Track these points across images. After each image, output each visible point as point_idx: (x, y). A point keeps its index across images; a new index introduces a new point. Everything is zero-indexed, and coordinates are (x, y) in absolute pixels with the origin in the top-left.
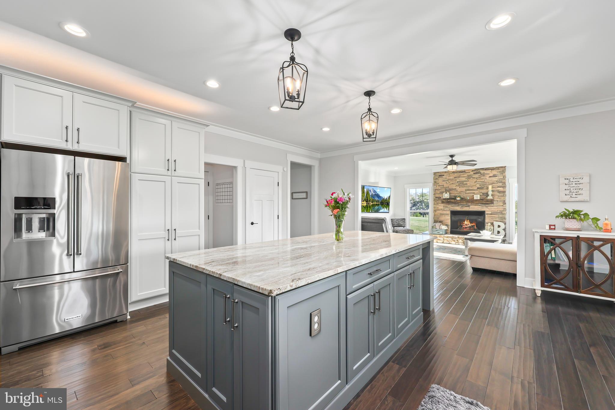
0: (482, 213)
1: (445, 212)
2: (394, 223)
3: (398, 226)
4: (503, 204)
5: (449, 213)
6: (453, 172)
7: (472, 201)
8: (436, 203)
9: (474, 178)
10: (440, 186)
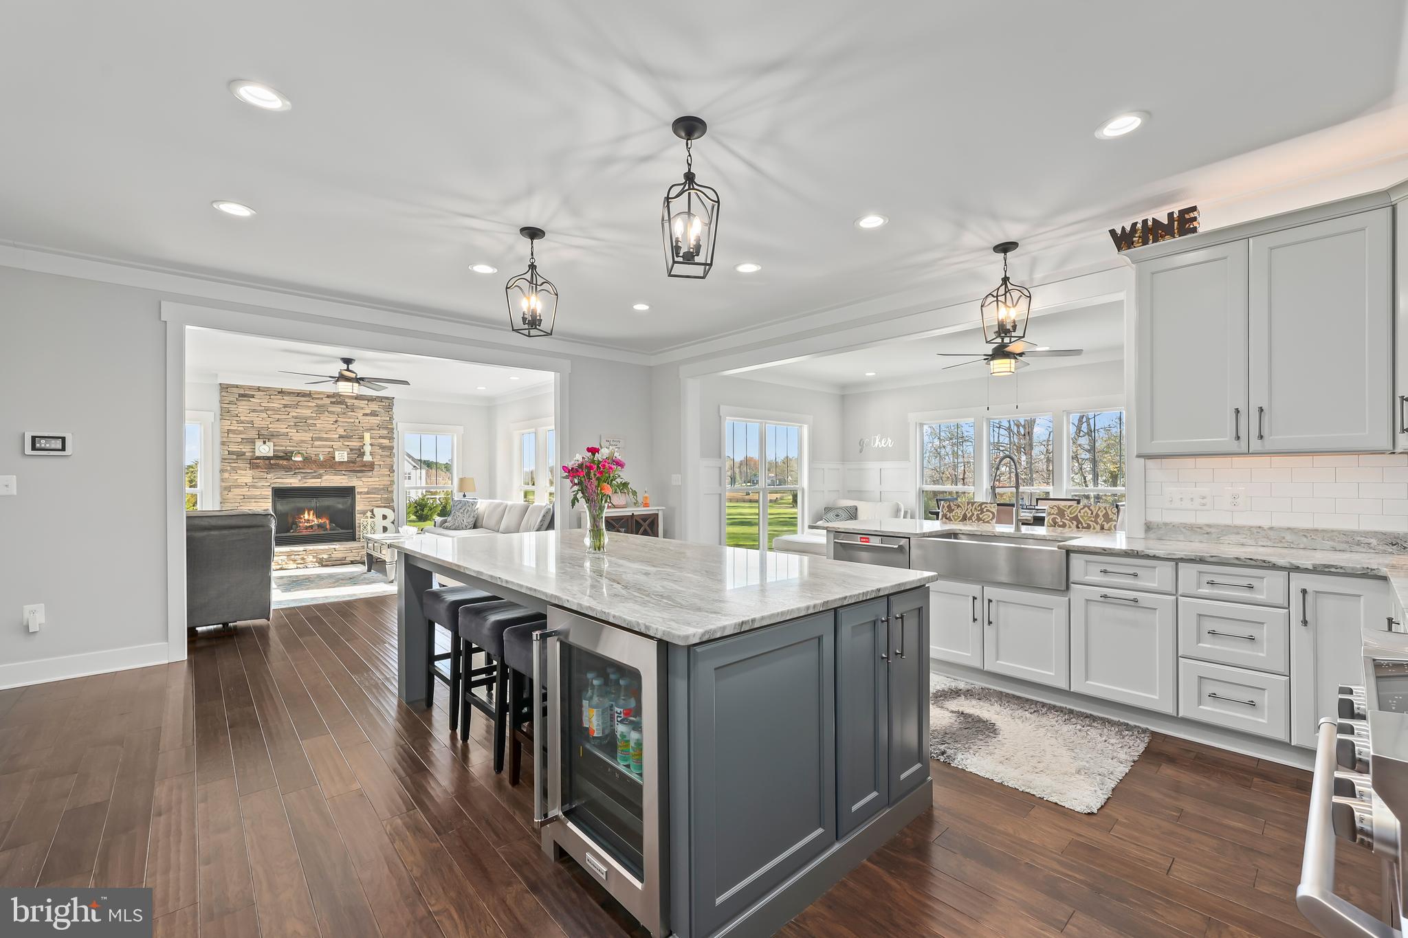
0: (349, 492)
1: (257, 492)
5: (269, 492)
6: (279, 392)
7: (330, 464)
8: (228, 468)
9: (333, 413)
10: (242, 422)
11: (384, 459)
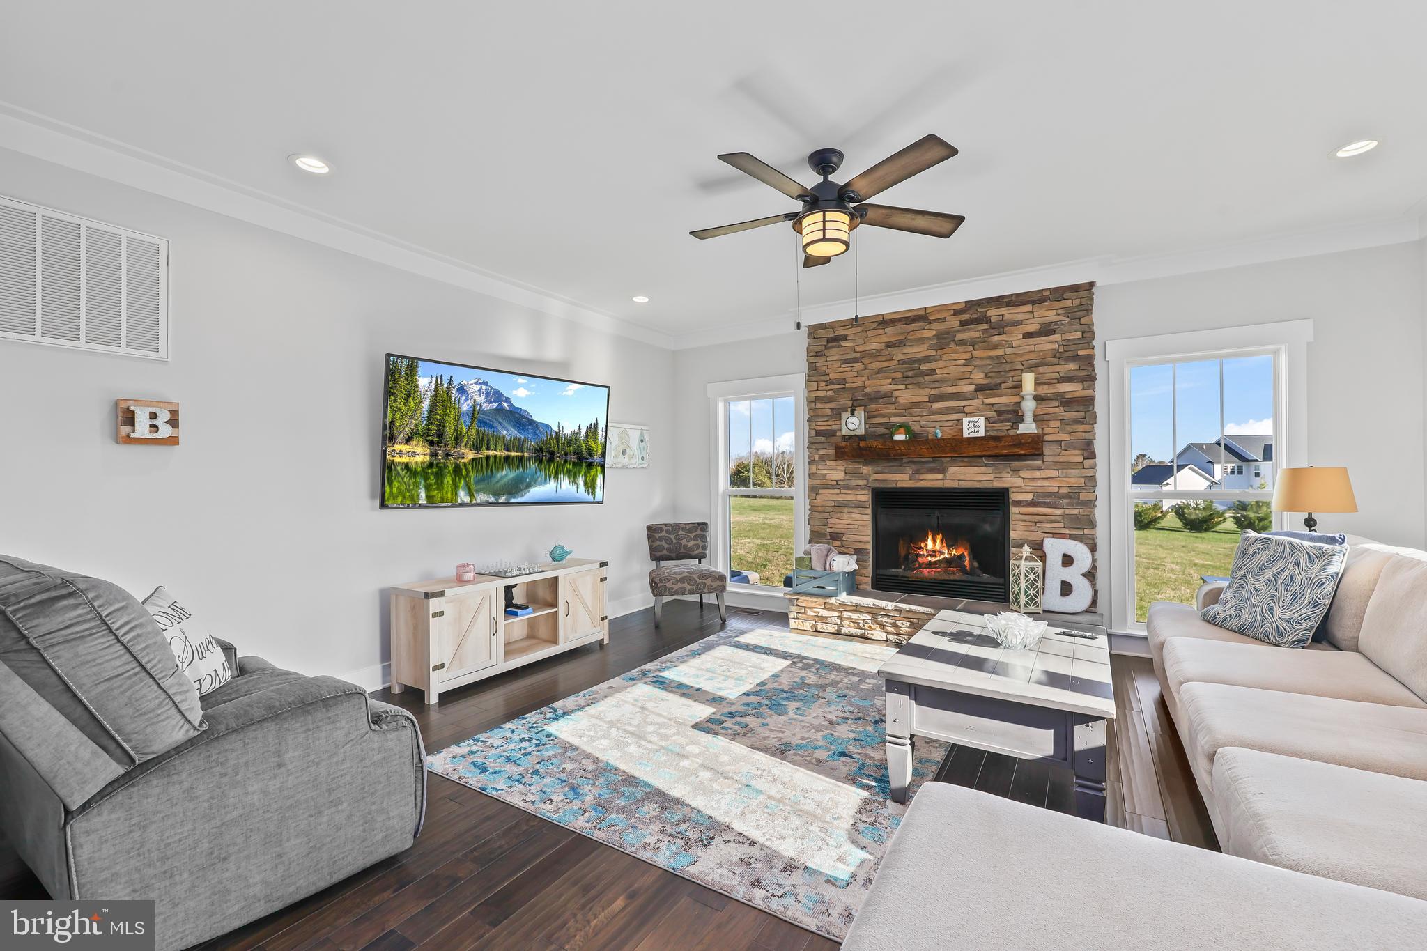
0: (996, 500)
1: (850, 497)
2: (658, 543)
3: (673, 555)
4: (1080, 459)
5: (865, 497)
6: (879, 323)
7: (957, 447)
8: (817, 457)
9: (962, 343)
10: (832, 384)
11: (1068, 428)
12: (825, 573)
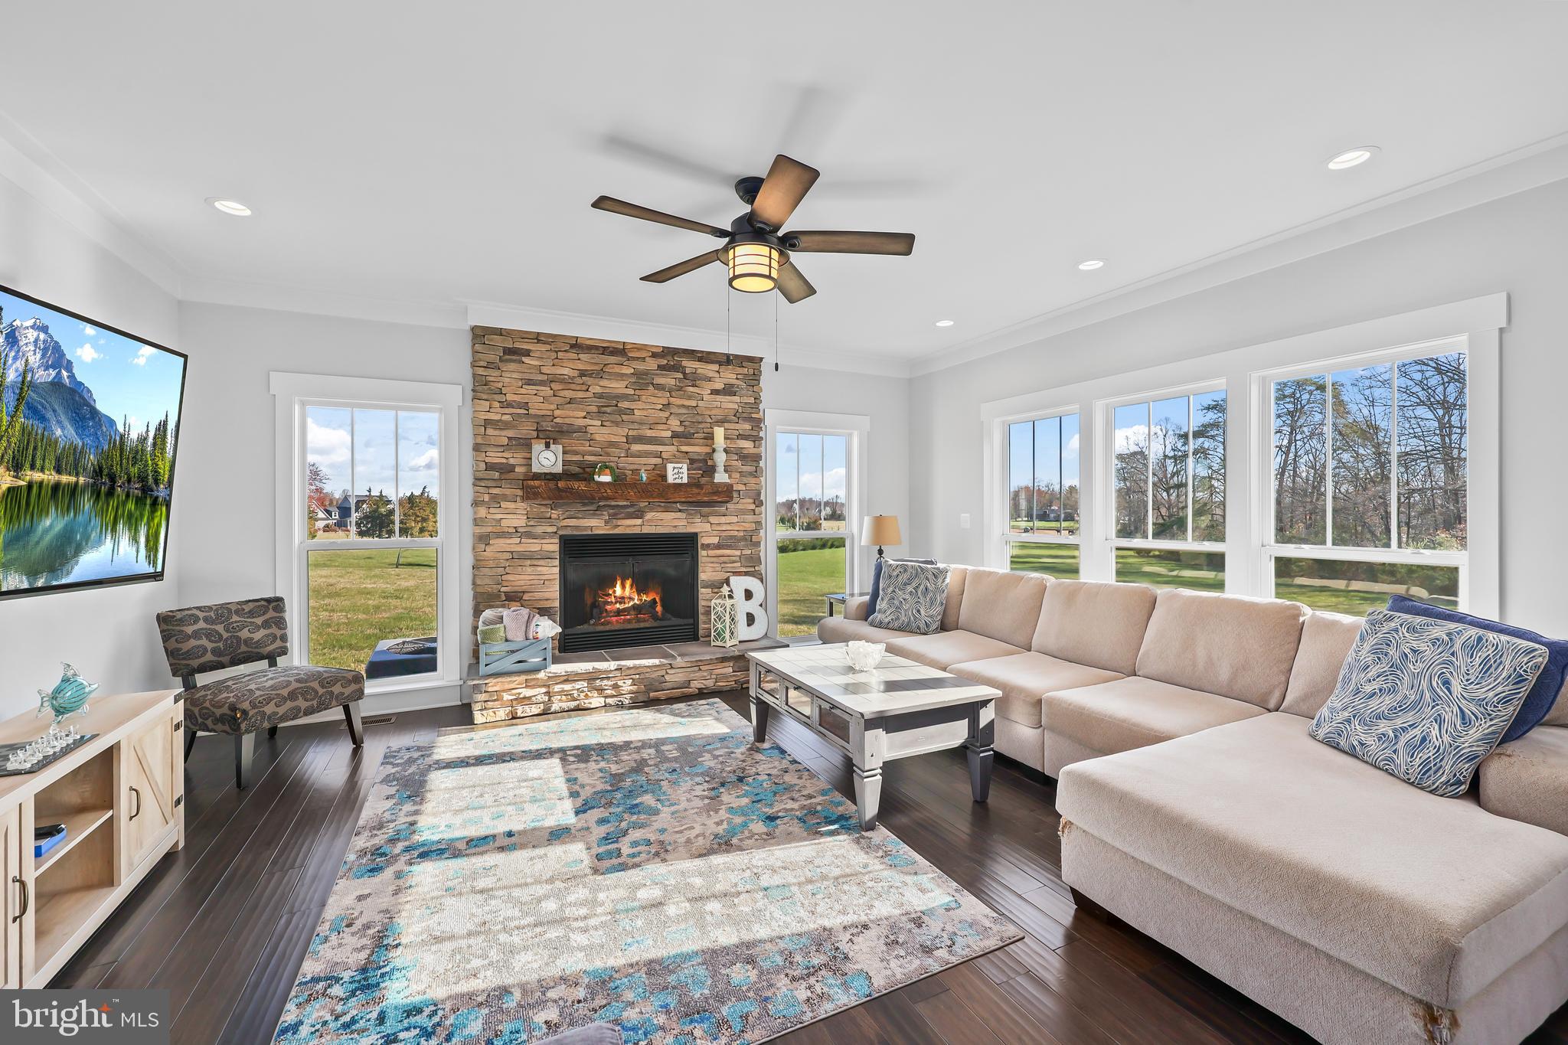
0: (685, 545)
1: (534, 546)
3: (225, 659)
4: (754, 507)
5: (553, 546)
6: (573, 346)
7: (659, 491)
8: (486, 498)
9: (660, 387)
10: (509, 405)
11: (745, 480)
12: (528, 643)
